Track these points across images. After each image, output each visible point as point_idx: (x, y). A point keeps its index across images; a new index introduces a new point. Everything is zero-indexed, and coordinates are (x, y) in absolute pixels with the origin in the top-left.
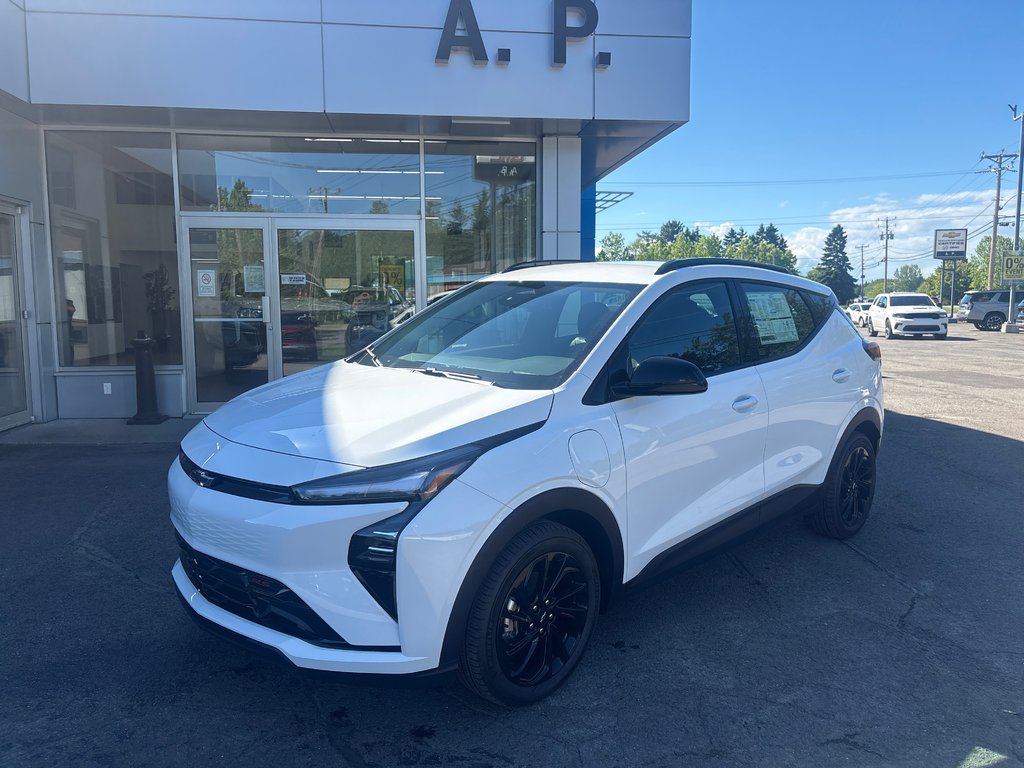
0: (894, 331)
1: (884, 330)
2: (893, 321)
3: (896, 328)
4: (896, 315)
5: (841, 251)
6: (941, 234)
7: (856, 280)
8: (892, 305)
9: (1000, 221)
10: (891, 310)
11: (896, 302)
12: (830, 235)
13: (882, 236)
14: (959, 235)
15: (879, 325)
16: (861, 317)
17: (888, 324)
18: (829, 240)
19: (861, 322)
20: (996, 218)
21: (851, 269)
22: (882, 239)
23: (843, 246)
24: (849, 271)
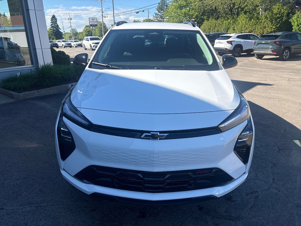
0: (93, 48)
1: (90, 48)
2: (92, 45)
3: (93, 47)
4: (93, 43)
5: (56, 23)
6: (90, 19)
7: (62, 33)
8: (91, 40)
9: (103, 16)
10: (91, 42)
11: (91, 39)
12: (52, 18)
13: (68, 19)
14: (95, 20)
15: (88, 47)
16: (74, 44)
17: (91, 46)
18: (52, 19)
19: (75, 46)
20: (102, 15)
21: (60, 29)
22: (69, 20)
23: (56, 22)
24: (60, 30)
